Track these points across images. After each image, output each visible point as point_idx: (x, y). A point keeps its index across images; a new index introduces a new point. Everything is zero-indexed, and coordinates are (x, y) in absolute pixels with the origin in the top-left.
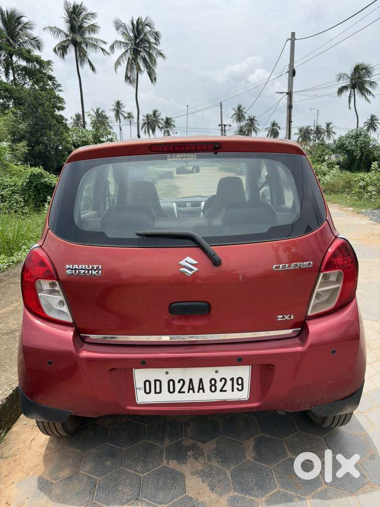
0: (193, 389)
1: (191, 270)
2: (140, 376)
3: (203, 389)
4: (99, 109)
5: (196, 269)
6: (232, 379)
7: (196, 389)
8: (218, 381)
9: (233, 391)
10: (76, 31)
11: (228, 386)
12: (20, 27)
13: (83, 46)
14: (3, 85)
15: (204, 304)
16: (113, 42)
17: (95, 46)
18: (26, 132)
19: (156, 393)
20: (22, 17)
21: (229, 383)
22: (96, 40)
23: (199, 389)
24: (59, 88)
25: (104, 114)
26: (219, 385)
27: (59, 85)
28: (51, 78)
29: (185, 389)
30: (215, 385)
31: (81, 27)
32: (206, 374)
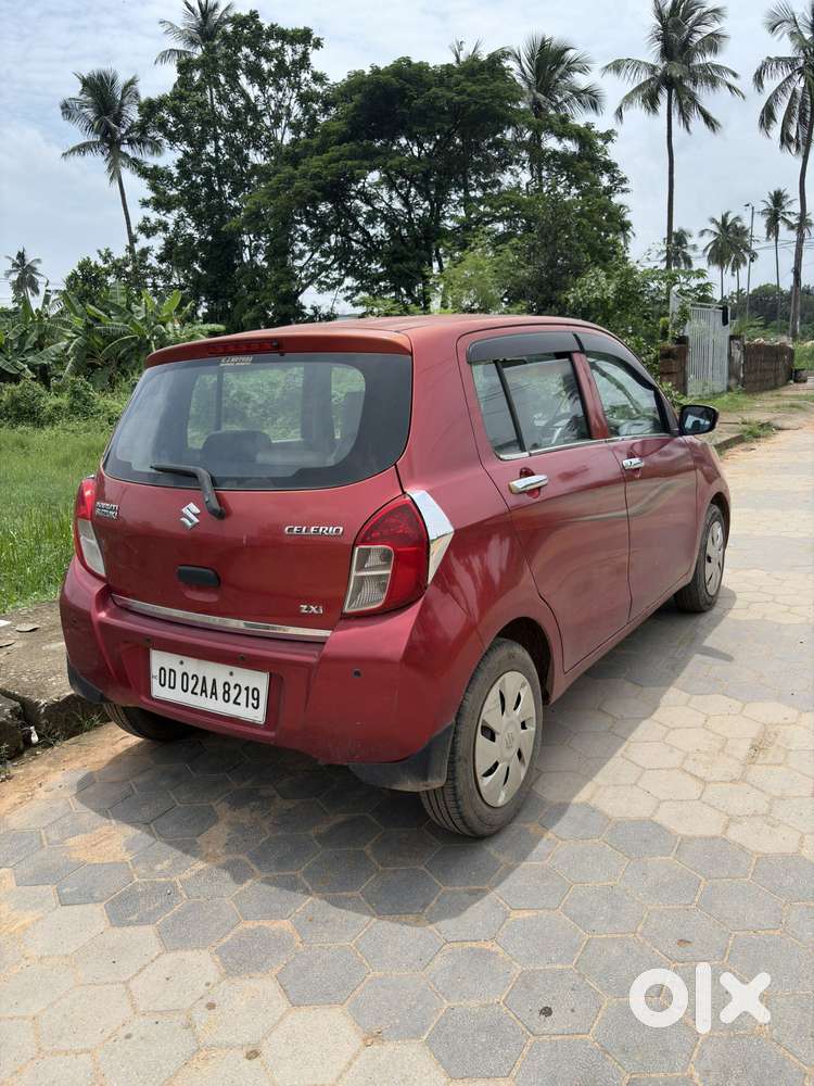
0: (205, 691)
1: (191, 521)
2: (159, 660)
3: (215, 694)
4: (727, 215)
5: (196, 520)
6: (247, 689)
7: (209, 693)
8: (232, 686)
9: (247, 706)
10: (675, 54)
11: (243, 699)
12: (562, 69)
13: (688, 84)
14: (506, 196)
15: (209, 571)
16: (760, 64)
17: (713, 81)
18: (530, 283)
19: (170, 687)
20: (567, 49)
21: (244, 693)
22: (717, 68)
23: (212, 693)
24: (624, 186)
25: (739, 224)
26: (233, 693)
27: (624, 180)
28: (609, 167)
29: (198, 690)
30: (228, 692)
31: (685, 45)
32: (217, 672)
